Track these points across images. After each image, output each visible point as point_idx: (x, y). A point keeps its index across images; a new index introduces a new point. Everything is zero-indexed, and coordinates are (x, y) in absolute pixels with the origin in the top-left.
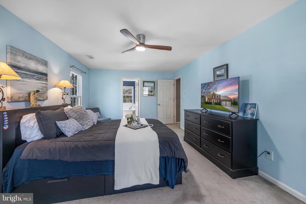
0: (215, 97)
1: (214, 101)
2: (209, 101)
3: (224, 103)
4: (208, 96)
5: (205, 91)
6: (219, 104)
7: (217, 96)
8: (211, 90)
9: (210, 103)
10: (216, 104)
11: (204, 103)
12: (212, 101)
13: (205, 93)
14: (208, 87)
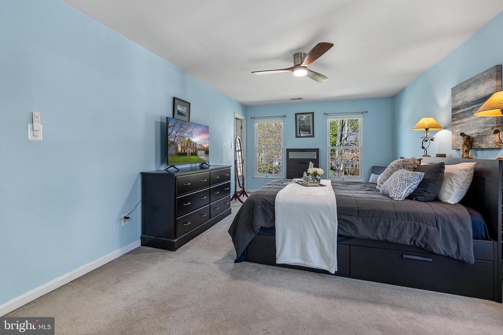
0: (190, 145)
1: (189, 150)
2: (183, 150)
3: (199, 153)
4: (181, 144)
5: (177, 135)
6: (195, 154)
7: (193, 144)
8: (185, 135)
9: (185, 154)
10: (192, 154)
11: (176, 154)
12: (187, 151)
13: (177, 138)
14: (182, 129)
